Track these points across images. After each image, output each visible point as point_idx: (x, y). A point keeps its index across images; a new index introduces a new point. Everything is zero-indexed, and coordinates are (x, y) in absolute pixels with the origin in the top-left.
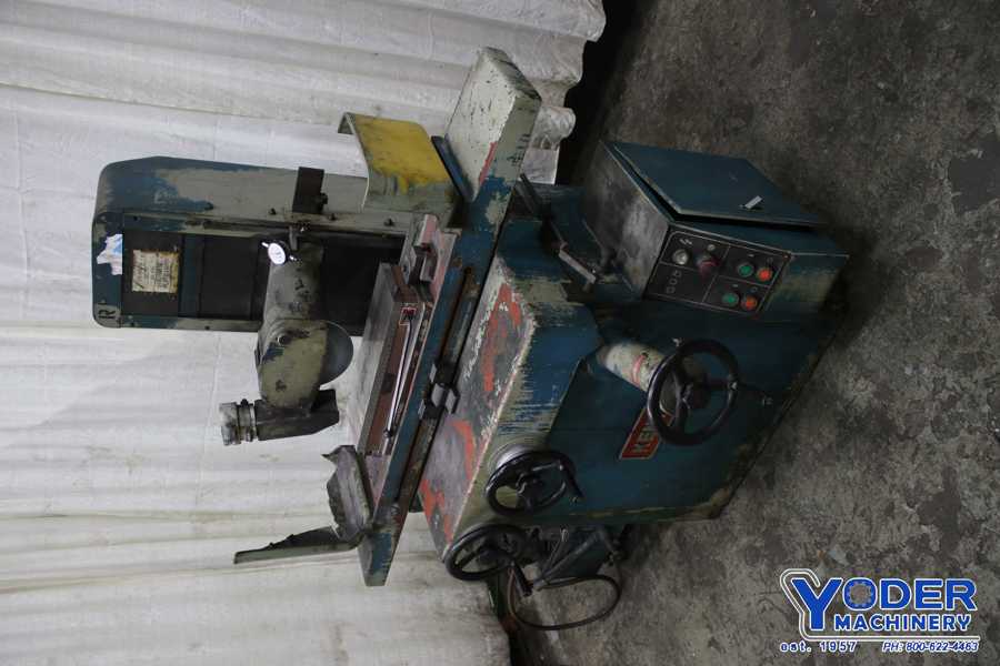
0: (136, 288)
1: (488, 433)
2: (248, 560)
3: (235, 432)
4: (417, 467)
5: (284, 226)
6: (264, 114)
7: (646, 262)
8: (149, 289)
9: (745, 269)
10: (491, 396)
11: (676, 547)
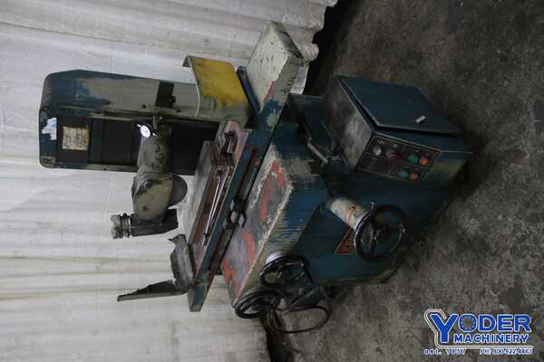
0: (64, 147)
1: (262, 243)
2: (125, 299)
3: (119, 232)
4: (221, 253)
5: (150, 115)
6: (141, 42)
7: (357, 152)
8: (72, 148)
9: (413, 158)
10: (264, 223)
11: (361, 296)
